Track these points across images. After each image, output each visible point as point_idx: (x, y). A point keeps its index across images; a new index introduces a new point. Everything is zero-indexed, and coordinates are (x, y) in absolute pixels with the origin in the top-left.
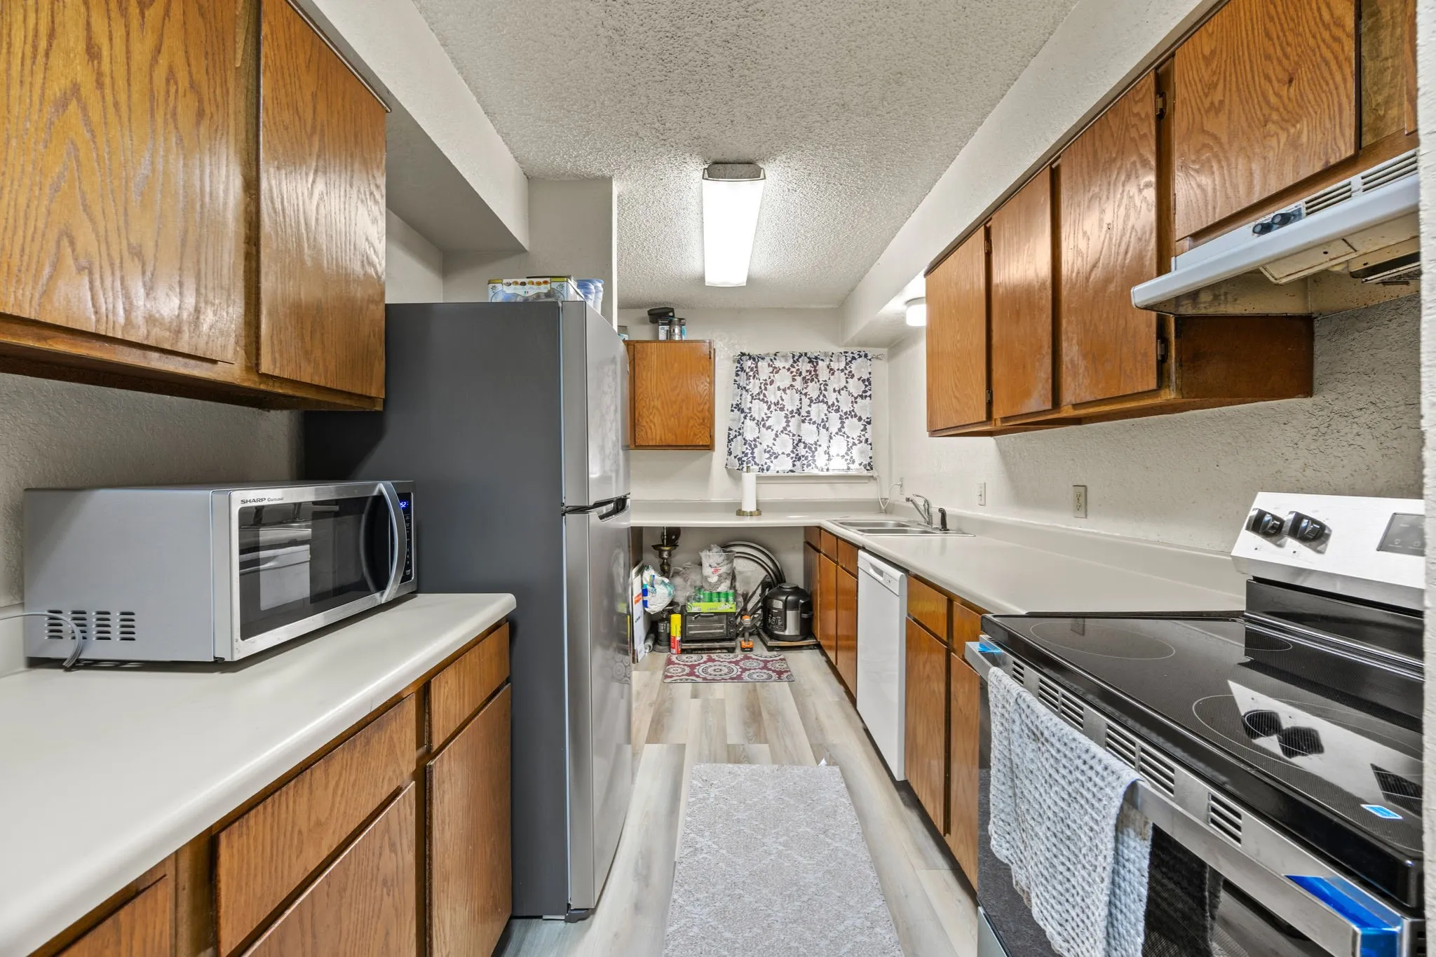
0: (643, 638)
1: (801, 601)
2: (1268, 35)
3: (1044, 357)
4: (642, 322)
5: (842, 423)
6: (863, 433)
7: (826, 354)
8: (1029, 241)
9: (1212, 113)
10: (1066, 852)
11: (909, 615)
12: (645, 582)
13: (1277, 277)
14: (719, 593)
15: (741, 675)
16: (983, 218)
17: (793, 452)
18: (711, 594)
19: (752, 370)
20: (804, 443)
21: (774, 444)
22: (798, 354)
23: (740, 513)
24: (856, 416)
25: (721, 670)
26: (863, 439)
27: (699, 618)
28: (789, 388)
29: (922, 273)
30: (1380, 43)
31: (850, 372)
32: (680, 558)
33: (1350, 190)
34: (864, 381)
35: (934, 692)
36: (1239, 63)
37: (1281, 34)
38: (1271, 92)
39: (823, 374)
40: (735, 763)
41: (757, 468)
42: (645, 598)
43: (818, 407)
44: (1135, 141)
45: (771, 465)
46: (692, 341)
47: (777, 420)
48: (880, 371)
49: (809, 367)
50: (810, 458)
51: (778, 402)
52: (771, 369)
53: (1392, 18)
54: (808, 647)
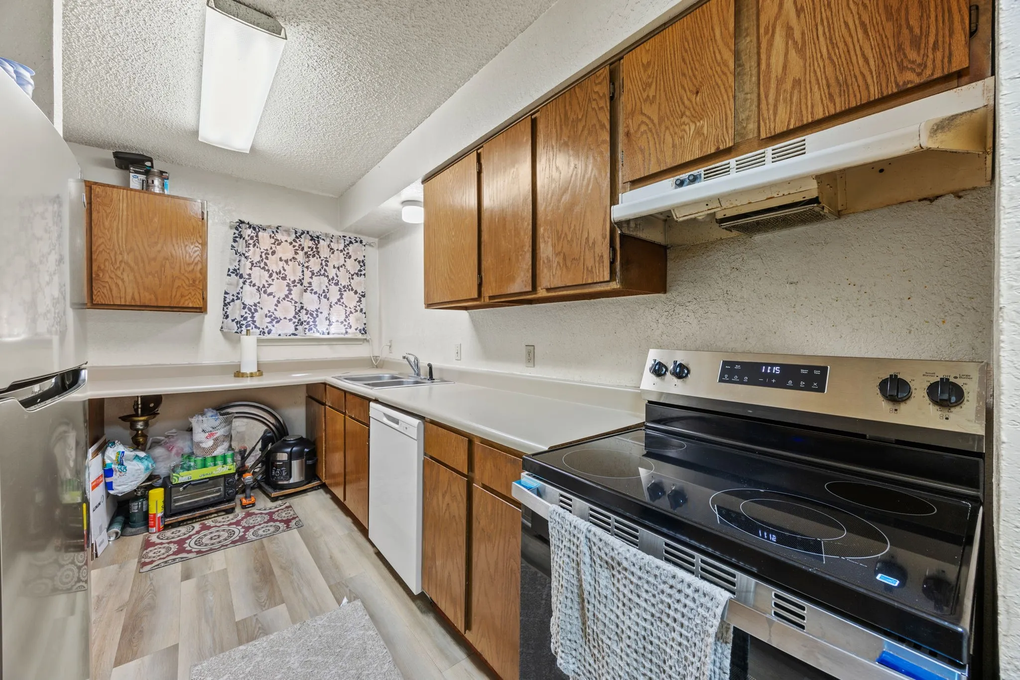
0: (106, 525)
1: (306, 450)
2: (684, 60)
3: (525, 253)
4: (104, 163)
5: (341, 295)
6: (359, 304)
7: (327, 235)
8: (514, 166)
9: (648, 102)
10: (648, 665)
11: (425, 454)
12: (108, 461)
13: (678, 216)
14: (215, 458)
15: (245, 534)
16: (476, 144)
17: (295, 317)
18: (205, 459)
19: (252, 238)
20: (306, 310)
21: (275, 310)
22: (301, 232)
23: (238, 374)
24: (352, 289)
25: (219, 536)
26: (358, 308)
27: (190, 486)
28: (291, 260)
29: (420, 180)
30: (744, 83)
31: (348, 253)
32: (159, 427)
33: (729, 167)
34: (359, 262)
35: (454, 516)
36: (666, 74)
37: (692, 62)
38: (685, 98)
39: (324, 252)
40: (248, 641)
41: (258, 331)
42: (108, 480)
43: (320, 279)
44: (596, 111)
45: (273, 328)
46: (178, 198)
47: (279, 288)
48: (372, 255)
49: (311, 244)
50: (311, 323)
51: (280, 272)
52: (273, 241)
53: (750, 70)
54: (313, 489)
